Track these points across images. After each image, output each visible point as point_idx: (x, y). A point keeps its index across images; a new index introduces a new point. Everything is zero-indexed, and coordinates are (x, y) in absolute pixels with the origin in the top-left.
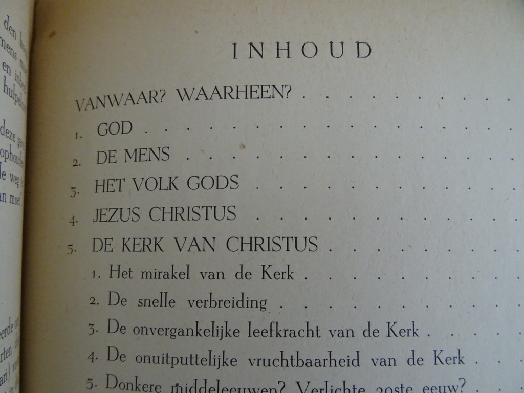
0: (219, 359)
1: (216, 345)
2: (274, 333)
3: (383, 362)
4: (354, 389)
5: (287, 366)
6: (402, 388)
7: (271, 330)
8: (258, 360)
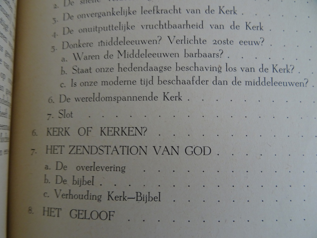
0: (125, 26)
1: (123, 19)
2: (155, 12)
3: (217, 27)
4: (200, 40)
5: (163, 28)
6: (227, 41)
7: (154, 10)
8: (147, 26)
